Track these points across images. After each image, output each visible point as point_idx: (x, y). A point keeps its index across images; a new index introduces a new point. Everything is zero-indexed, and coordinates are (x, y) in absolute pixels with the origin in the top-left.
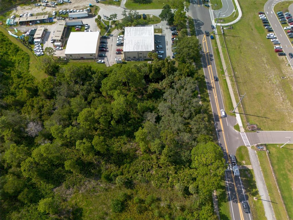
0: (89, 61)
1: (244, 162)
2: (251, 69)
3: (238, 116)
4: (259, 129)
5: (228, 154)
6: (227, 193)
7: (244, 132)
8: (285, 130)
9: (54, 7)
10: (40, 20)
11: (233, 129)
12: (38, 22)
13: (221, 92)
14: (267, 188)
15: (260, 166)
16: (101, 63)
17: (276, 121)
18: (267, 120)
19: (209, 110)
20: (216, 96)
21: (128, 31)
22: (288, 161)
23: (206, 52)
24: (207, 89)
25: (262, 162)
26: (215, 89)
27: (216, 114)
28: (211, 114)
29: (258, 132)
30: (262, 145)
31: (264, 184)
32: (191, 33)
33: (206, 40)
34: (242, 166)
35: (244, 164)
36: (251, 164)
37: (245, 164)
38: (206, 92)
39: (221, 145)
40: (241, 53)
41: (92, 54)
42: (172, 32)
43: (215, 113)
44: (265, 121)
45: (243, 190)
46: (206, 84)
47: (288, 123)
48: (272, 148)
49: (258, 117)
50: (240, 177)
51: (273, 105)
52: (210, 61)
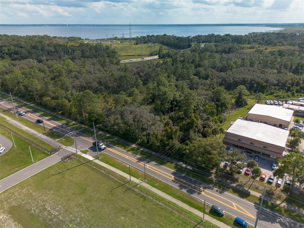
3: (91, 158)
7: (76, 153)
11: (87, 149)
20: (128, 157)
23: (203, 191)
24: (142, 157)
35: (63, 139)
36: (57, 141)
43: (113, 148)
49: (68, 169)
51: (58, 191)
52: (181, 183)
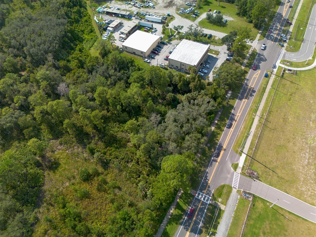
0: (139, 57)
1: (220, 200)
2: (290, 119)
3: (243, 157)
4: (258, 178)
5: (209, 184)
6: (183, 218)
7: (240, 173)
8: (288, 194)
9: (139, 8)
10: (121, 14)
11: (230, 165)
12: (120, 16)
13: (241, 128)
14: (226, 235)
15: (234, 212)
16: (146, 62)
17: (283, 180)
18: (273, 174)
19: (217, 138)
21: (183, 43)
22: (270, 224)
23: (250, 86)
24: (228, 120)
25: (239, 210)
26: (236, 122)
27: (222, 145)
28: (217, 143)
29: (254, 181)
30: (250, 194)
31: (226, 230)
32: (246, 64)
33: (258, 76)
34: (215, 202)
35: (218, 201)
36: (225, 205)
37: (220, 203)
38: (225, 121)
39: (207, 174)
40: (290, 100)
41: (143, 52)
42: (228, 57)
43: (221, 143)
44: (271, 174)
45: (201, 224)
46: (230, 114)
47: (297, 188)
48: (260, 203)
49: (266, 167)
50: (205, 211)
51: (291, 163)
52: (249, 96)
